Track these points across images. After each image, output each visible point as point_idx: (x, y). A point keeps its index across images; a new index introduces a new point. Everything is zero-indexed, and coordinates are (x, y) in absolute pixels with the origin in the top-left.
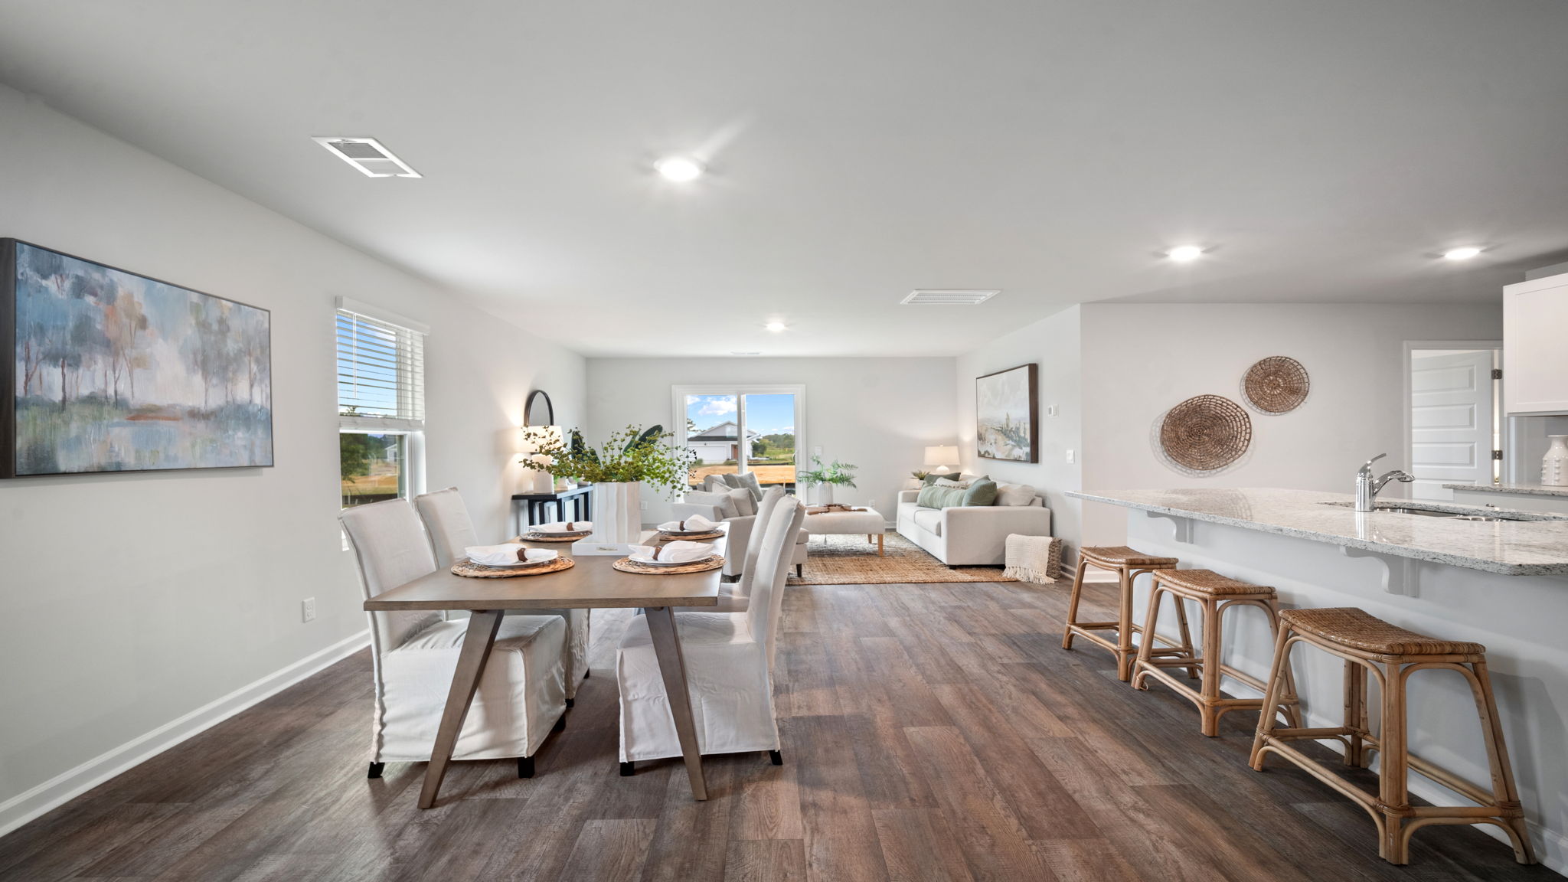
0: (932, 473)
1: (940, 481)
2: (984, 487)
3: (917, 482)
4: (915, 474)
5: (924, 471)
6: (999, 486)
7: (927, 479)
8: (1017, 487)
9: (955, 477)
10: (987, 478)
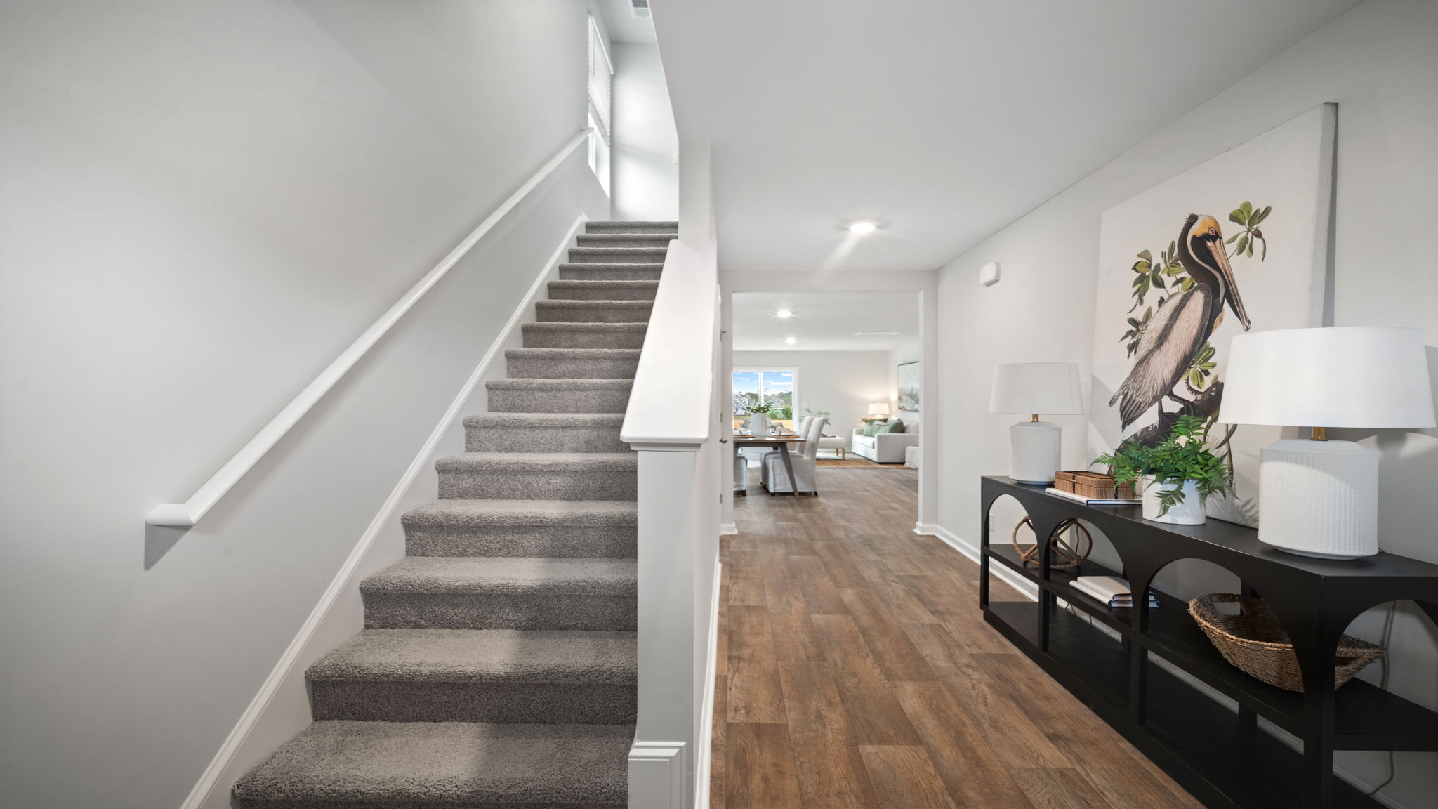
0: (873, 418)
1: (876, 423)
2: (897, 424)
3: (864, 424)
4: (863, 420)
5: (869, 418)
6: (905, 424)
7: (871, 422)
8: (913, 424)
9: (885, 420)
10: (900, 420)
